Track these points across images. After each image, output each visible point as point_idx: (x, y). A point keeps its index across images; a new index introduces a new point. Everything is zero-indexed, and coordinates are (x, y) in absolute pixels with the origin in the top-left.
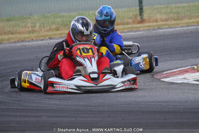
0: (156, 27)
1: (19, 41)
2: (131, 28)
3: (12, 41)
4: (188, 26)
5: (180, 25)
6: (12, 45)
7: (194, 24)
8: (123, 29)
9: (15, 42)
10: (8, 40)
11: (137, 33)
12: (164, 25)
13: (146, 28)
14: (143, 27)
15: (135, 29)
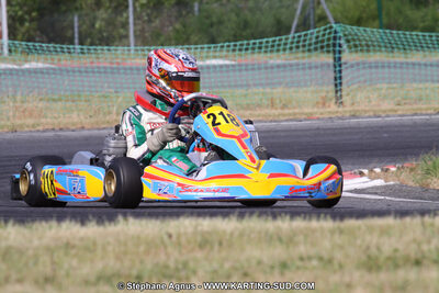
0: (348, 115)
1: (53, 129)
2: (295, 114)
3: (41, 128)
4: (416, 114)
5: (400, 113)
7: (429, 112)
8: (279, 115)
10: (33, 126)
12: (366, 111)
13: (326, 116)
14: (322, 114)
15: (304, 117)
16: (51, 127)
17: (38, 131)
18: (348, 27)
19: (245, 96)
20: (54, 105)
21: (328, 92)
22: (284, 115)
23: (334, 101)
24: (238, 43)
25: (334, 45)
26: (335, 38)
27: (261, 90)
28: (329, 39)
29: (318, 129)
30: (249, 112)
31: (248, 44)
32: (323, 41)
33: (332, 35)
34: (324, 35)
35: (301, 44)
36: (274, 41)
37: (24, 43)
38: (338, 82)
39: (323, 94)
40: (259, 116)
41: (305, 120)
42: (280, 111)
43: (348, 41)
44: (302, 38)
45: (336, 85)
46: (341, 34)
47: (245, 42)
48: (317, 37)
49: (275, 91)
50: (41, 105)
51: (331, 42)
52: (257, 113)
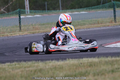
0: (118, 25)
1: (43, 33)
2: (105, 25)
3: (40, 32)
6: (39, 34)
8: (100, 26)
9: (41, 33)
10: (38, 32)
11: (107, 28)
13: (113, 25)
14: (111, 25)
16: (43, 32)
17: (40, 33)
18: (117, 2)
19: (91, 21)
20: (43, 26)
21: (112, 19)
22: (102, 26)
23: (114, 21)
24: (89, 8)
25: (114, 7)
26: (114, 5)
27: (95, 19)
28: (112, 6)
29: (111, 29)
30: (93, 26)
31: (91, 8)
32: (110, 6)
33: (113, 4)
34: (111, 5)
35: (107, 7)
36: (98, 7)
37: (35, 11)
38: (115, 16)
39: (111, 20)
40: (95, 26)
41: (107, 27)
42: (100, 25)
43: (117, 6)
44: (105, 6)
45: (114, 17)
46: (115, 4)
47: (91, 7)
48: (109, 5)
49: (99, 19)
50: (39, 26)
51: (113, 6)
52: (95, 25)
